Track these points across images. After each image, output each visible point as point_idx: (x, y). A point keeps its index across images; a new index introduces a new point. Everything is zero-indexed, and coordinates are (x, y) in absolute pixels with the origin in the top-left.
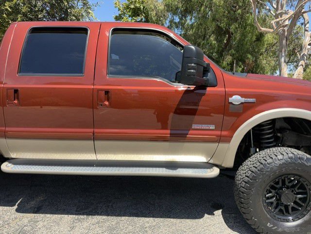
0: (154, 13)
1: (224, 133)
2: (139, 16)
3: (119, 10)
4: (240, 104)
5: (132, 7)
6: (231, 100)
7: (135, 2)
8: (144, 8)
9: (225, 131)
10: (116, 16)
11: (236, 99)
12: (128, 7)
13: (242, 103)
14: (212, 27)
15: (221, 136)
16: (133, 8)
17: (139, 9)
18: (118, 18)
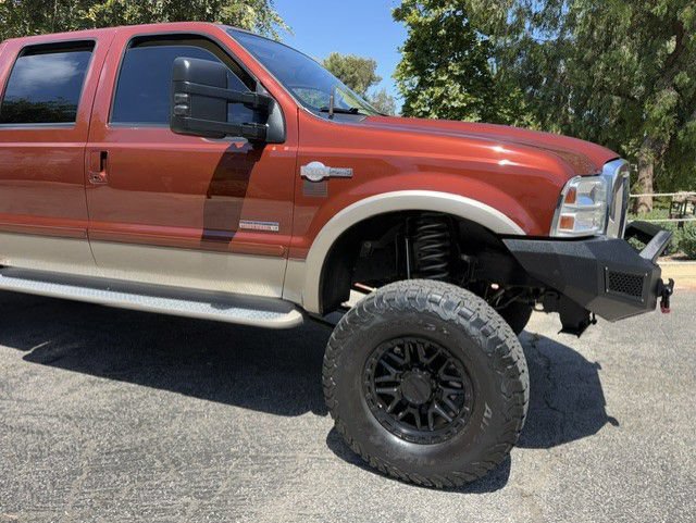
1: (298, 240)
2: (442, 5)
4: (321, 181)
6: (305, 170)
9: (299, 235)
10: (397, 11)
11: (315, 170)
13: (325, 179)
15: (289, 245)
18: (399, 15)
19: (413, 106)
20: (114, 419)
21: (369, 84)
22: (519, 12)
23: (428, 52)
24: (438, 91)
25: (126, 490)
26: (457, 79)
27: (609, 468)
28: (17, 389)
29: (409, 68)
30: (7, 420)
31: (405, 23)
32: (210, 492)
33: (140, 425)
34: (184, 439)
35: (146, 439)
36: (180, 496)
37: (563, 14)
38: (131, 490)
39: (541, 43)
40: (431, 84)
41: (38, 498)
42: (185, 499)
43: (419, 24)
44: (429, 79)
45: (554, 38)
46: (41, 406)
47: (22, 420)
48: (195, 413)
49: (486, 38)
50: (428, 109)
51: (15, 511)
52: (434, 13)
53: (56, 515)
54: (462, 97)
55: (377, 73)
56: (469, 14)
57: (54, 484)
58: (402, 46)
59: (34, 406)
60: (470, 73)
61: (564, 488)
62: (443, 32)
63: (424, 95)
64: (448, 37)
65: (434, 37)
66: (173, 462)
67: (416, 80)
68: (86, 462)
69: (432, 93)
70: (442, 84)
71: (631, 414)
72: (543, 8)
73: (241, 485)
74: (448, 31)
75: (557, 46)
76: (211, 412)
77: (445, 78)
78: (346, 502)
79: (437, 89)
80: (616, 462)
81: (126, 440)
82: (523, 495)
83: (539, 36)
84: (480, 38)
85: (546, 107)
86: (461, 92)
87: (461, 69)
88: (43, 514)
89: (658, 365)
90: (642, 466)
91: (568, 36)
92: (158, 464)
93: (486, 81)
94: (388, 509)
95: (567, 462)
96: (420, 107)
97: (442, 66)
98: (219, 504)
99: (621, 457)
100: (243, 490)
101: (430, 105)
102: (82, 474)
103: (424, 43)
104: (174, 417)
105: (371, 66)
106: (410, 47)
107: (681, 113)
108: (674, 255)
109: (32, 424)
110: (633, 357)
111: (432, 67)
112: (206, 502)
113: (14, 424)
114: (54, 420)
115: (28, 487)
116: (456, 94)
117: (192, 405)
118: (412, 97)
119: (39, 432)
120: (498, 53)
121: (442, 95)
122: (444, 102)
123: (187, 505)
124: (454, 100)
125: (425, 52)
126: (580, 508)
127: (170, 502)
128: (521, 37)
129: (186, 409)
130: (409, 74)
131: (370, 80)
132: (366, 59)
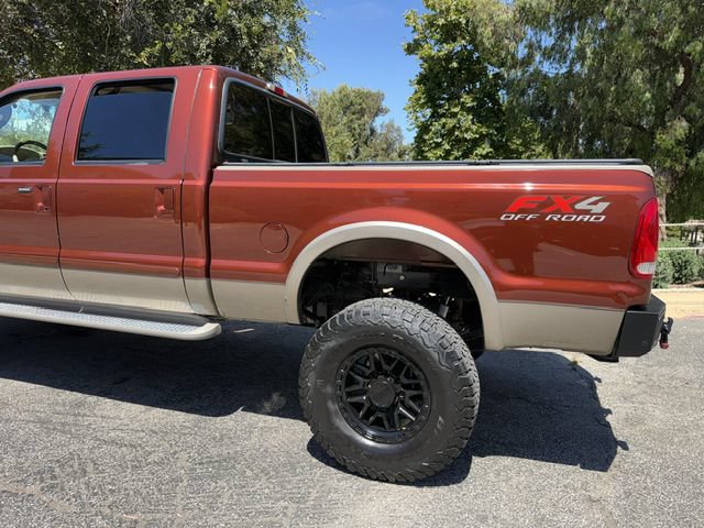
0: (488, 31)
2: (454, 40)
3: (415, 30)
5: (441, 21)
7: (448, 9)
8: (468, 22)
10: (409, 45)
12: (431, 24)
14: (636, 51)
16: (443, 25)
17: (457, 25)
18: (412, 49)
19: (427, 137)
20: (196, 434)
21: (376, 115)
22: (530, 46)
23: (439, 85)
24: (451, 122)
25: (227, 495)
26: (469, 110)
27: (666, 477)
28: (97, 408)
29: (422, 101)
30: (99, 434)
31: (418, 57)
32: (303, 498)
33: (222, 439)
34: (266, 451)
35: (231, 452)
36: (278, 500)
37: (573, 48)
38: (231, 495)
39: (551, 75)
40: (444, 115)
41: (150, 502)
42: (282, 503)
43: (432, 58)
44: (441, 111)
45: (564, 70)
46: (125, 422)
47: (112, 434)
48: (270, 429)
49: (497, 70)
50: (439, 140)
51: (132, 513)
52: (447, 47)
53: (170, 516)
54: (474, 128)
55: (384, 104)
56: (480, 48)
57: (160, 490)
58: (414, 78)
59: (119, 422)
60: (481, 104)
61: (628, 494)
62: (455, 65)
63: (436, 126)
64: (459, 70)
65: (446, 69)
66: (262, 471)
67: (428, 112)
68: (183, 471)
69: (444, 125)
70: (454, 115)
71: (678, 430)
72: (553, 42)
73: (330, 492)
74: (459, 64)
75: (567, 78)
76: (285, 427)
77: (456, 110)
78: (430, 506)
79: (449, 121)
80: (670, 472)
81: (213, 452)
82: (591, 500)
83: (549, 69)
84: (492, 71)
85: (558, 138)
86: (473, 123)
87: (473, 101)
88: (158, 515)
89: (697, 386)
90: (696, 476)
91: (577, 68)
92: (249, 473)
93: (497, 112)
94: (470, 511)
95: (626, 472)
96: (432, 138)
97: (454, 98)
98: (314, 507)
99: (675, 468)
100: (333, 496)
101: (442, 136)
102: (182, 481)
103: (436, 76)
104: (251, 432)
105: (380, 97)
106: (422, 80)
107: (692, 144)
108: (695, 283)
109: (123, 438)
110: (672, 378)
111: (444, 99)
112: (302, 506)
113: (106, 437)
114: (143, 434)
115: (137, 492)
116: (469, 126)
117: (265, 421)
118: (424, 129)
119: (131, 446)
120: (509, 86)
121: (454, 127)
122: (456, 133)
123: (286, 508)
124: (467, 131)
125: (437, 85)
126: (646, 511)
127: (270, 505)
128: (531, 70)
129: (261, 424)
130: (422, 106)
131: (379, 111)
132: (374, 91)
